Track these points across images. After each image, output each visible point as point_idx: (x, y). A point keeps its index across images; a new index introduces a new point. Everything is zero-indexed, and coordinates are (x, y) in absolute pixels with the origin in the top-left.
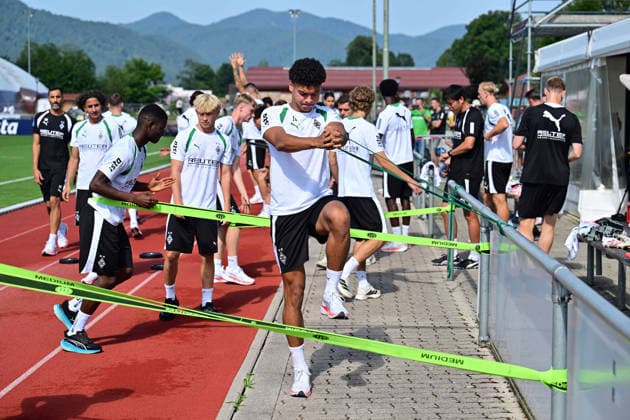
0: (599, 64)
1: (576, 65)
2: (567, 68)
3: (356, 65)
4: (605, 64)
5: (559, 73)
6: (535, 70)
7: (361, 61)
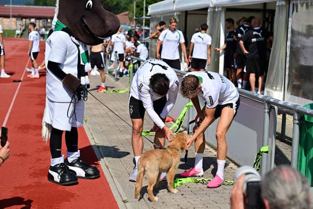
0: (178, 14)
1: (167, 13)
2: (163, 14)
3: (39, 5)
4: (180, 13)
5: (159, 16)
6: (148, 14)
7: (41, 3)
